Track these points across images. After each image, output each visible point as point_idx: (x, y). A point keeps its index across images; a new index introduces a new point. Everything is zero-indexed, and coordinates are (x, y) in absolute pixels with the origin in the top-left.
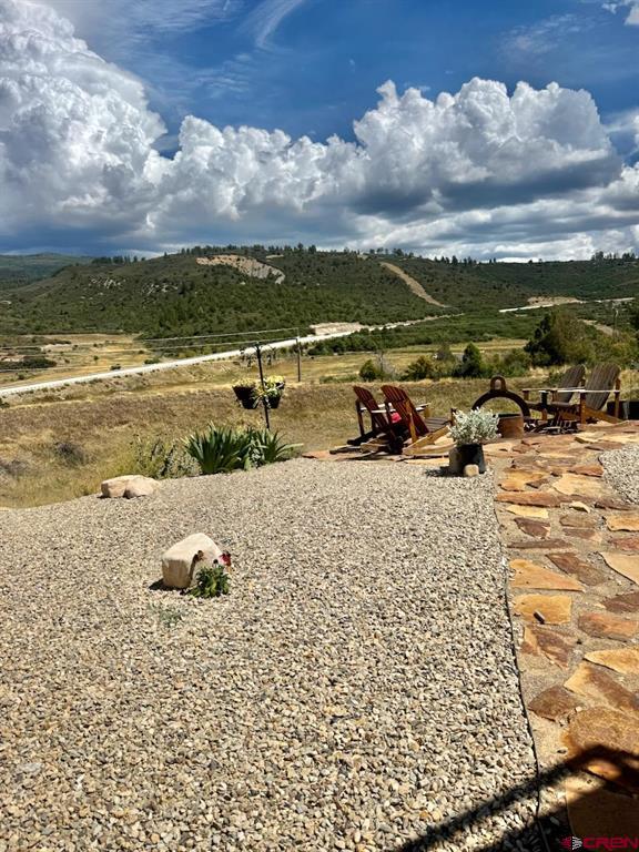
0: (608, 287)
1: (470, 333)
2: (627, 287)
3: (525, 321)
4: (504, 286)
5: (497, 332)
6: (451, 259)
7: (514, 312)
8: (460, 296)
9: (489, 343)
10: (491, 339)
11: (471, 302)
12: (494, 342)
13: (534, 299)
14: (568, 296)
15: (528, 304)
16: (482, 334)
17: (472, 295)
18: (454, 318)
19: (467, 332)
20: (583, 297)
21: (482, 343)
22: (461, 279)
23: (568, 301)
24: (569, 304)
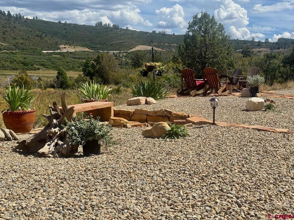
0: (105, 43)
1: (24, 64)
2: (116, 44)
3: (59, 59)
4: (44, 35)
5: (42, 65)
6: (6, 13)
7: (51, 53)
8: (15, 39)
9: (37, 71)
10: (39, 69)
11: (22, 44)
12: (40, 71)
13: (63, 46)
14: (83, 46)
15: (60, 49)
16: (32, 65)
17: (23, 39)
18: (12, 53)
19: (23, 63)
20: (92, 48)
21: (32, 71)
22: (15, 27)
23: (83, 50)
24: (84, 51)
